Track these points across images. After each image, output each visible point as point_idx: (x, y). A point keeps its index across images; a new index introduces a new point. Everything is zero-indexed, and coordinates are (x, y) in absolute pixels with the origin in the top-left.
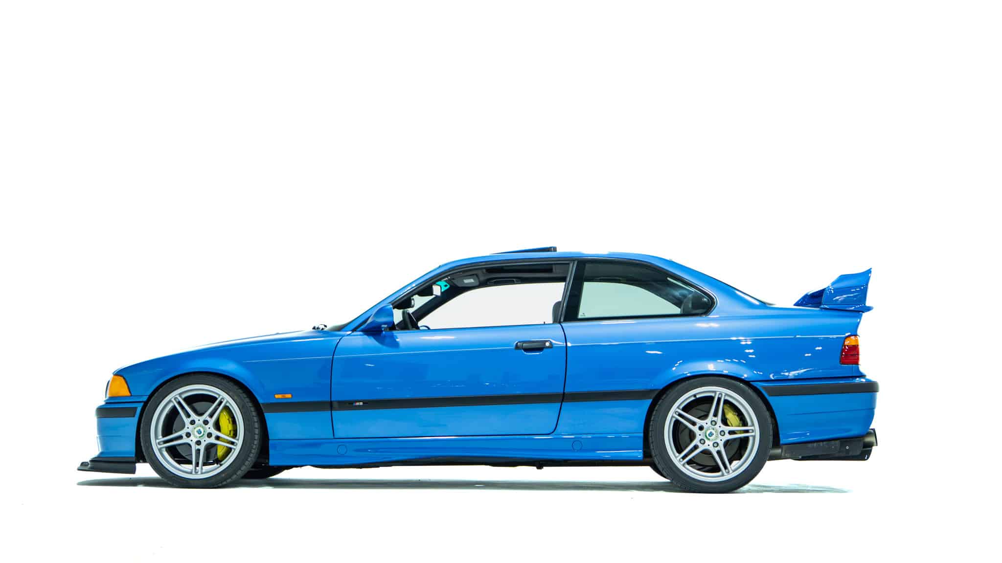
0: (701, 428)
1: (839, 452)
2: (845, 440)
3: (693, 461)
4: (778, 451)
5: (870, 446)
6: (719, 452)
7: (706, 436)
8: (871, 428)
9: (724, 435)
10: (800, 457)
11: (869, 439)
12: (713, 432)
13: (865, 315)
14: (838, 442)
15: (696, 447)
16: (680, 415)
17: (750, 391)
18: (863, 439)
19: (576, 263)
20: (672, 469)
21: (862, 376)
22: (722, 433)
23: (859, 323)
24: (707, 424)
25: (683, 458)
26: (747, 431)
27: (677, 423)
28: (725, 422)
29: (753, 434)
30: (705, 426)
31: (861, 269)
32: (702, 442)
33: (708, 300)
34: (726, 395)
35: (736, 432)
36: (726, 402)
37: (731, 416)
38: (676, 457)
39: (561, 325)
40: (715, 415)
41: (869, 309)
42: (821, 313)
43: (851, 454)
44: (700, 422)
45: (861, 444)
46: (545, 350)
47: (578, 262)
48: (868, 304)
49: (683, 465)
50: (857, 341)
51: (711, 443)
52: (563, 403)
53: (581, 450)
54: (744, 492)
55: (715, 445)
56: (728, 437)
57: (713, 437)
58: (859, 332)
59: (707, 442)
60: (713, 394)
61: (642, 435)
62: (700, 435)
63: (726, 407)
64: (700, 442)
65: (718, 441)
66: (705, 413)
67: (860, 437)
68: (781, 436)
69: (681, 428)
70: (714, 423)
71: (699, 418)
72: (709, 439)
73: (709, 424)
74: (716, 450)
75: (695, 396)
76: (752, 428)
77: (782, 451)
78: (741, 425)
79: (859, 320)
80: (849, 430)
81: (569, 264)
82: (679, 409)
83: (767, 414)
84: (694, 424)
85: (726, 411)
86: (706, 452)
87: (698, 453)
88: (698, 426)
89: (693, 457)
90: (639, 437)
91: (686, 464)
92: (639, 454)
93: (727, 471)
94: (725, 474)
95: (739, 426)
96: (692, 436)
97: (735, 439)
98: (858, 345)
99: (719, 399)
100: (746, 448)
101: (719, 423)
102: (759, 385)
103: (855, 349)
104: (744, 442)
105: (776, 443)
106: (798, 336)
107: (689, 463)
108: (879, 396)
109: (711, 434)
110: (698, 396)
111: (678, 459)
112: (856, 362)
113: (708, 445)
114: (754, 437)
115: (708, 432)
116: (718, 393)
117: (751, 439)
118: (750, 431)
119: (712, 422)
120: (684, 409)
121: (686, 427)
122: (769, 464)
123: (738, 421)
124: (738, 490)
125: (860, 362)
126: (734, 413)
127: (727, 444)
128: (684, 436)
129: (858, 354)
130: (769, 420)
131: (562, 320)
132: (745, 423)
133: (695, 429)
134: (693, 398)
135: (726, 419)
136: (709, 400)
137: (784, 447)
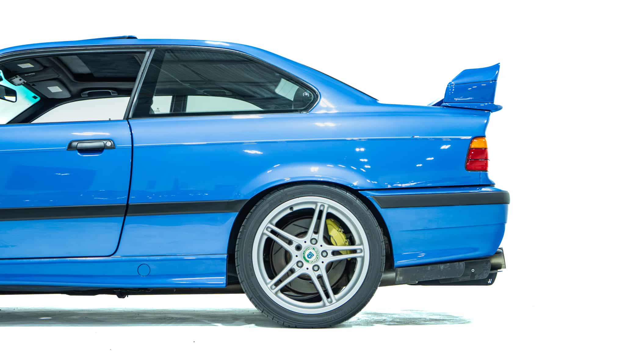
0: (298, 248)
1: (464, 275)
2: (469, 262)
3: (288, 288)
4: (392, 275)
5: (497, 267)
6: (320, 277)
7: (304, 257)
8: (499, 247)
9: (326, 256)
10: (417, 282)
11: (495, 261)
12: (313, 252)
13: (493, 115)
14: (462, 264)
15: (292, 271)
16: (273, 232)
17: (358, 202)
18: (489, 261)
19: (154, 50)
20: (262, 300)
21: (490, 184)
22: (325, 254)
23: (486, 125)
24: (305, 242)
25: (276, 284)
26: (354, 251)
27: (269, 242)
28: (328, 240)
29: (362, 254)
30: (304, 245)
31: (488, 63)
32: (300, 264)
33: (310, 94)
34: (330, 206)
35: (341, 252)
36: (330, 216)
37: (336, 233)
38: (267, 284)
39: (129, 123)
40: (316, 232)
41: (498, 108)
42: (443, 111)
43: (476, 277)
44: (297, 241)
45: (489, 267)
46: (105, 151)
47: (156, 50)
48: (496, 102)
49: (276, 294)
50: (485, 143)
51: (310, 266)
52: (127, 217)
53: (149, 276)
54: (350, 326)
55: (316, 268)
56: (331, 258)
57: (313, 258)
58: (487, 133)
59: (306, 265)
60: (313, 206)
61: (225, 256)
62: (297, 256)
63: (329, 222)
64: (297, 265)
65: (319, 263)
66: (303, 230)
67: (486, 258)
68: (395, 257)
69: (275, 248)
70: (314, 241)
71: (297, 235)
72: (308, 261)
73: (308, 243)
74: (317, 275)
75: (291, 208)
76: (361, 247)
77: (396, 275)
78: (347, 243)
79: (486, 121)
80: (475, 250)
81: (145, 53)
82: (272, 224)
83: (379, 230)
84: (290, 242)
85: (329, 227)
86: (305, 278)
87: (295, 279)
88: (294, 245)
89: (290, 283)
90: (222, 259)
91: (279, 292)
92: (221, 281)
93: (329, 300)
94: (327, 304)
95: (345, 245)
96: (288, 257)
97: (340, 261)
98: (486, 149)
99: (321, 212)
100: (353, 272)
101: (321, 241)
102: (370, 195)
103: (482, 152)
104: (350, 265)
105: (390, 265)
106: (415, 137)
107: (283, 290)
108: (511, 208)
109: (310, 255)
110: (295, 209)
111: (269, 286)
112: (484, 168)
113: (307, 269)
114: (363, 258)
115: (307, 253)
116: (319, 204)
117: (359, 260)
118: (358, 251)
119: (311, 240)
120: (278, 225)
121: (282, 247)
122: (381, 291)
123: (344, 239)
124: (344, 323)
125: (489, 169)
126: (340, 230)
127: (330, 267)
128: (279, 258)
129: (486, 159)
130: (382, 237)
131: (130, 116)
132: (352, 242)
133: (291, 249)
134: (289, 211)
135: (330, 236)
136: (308, 213)
137: (399, 269)
